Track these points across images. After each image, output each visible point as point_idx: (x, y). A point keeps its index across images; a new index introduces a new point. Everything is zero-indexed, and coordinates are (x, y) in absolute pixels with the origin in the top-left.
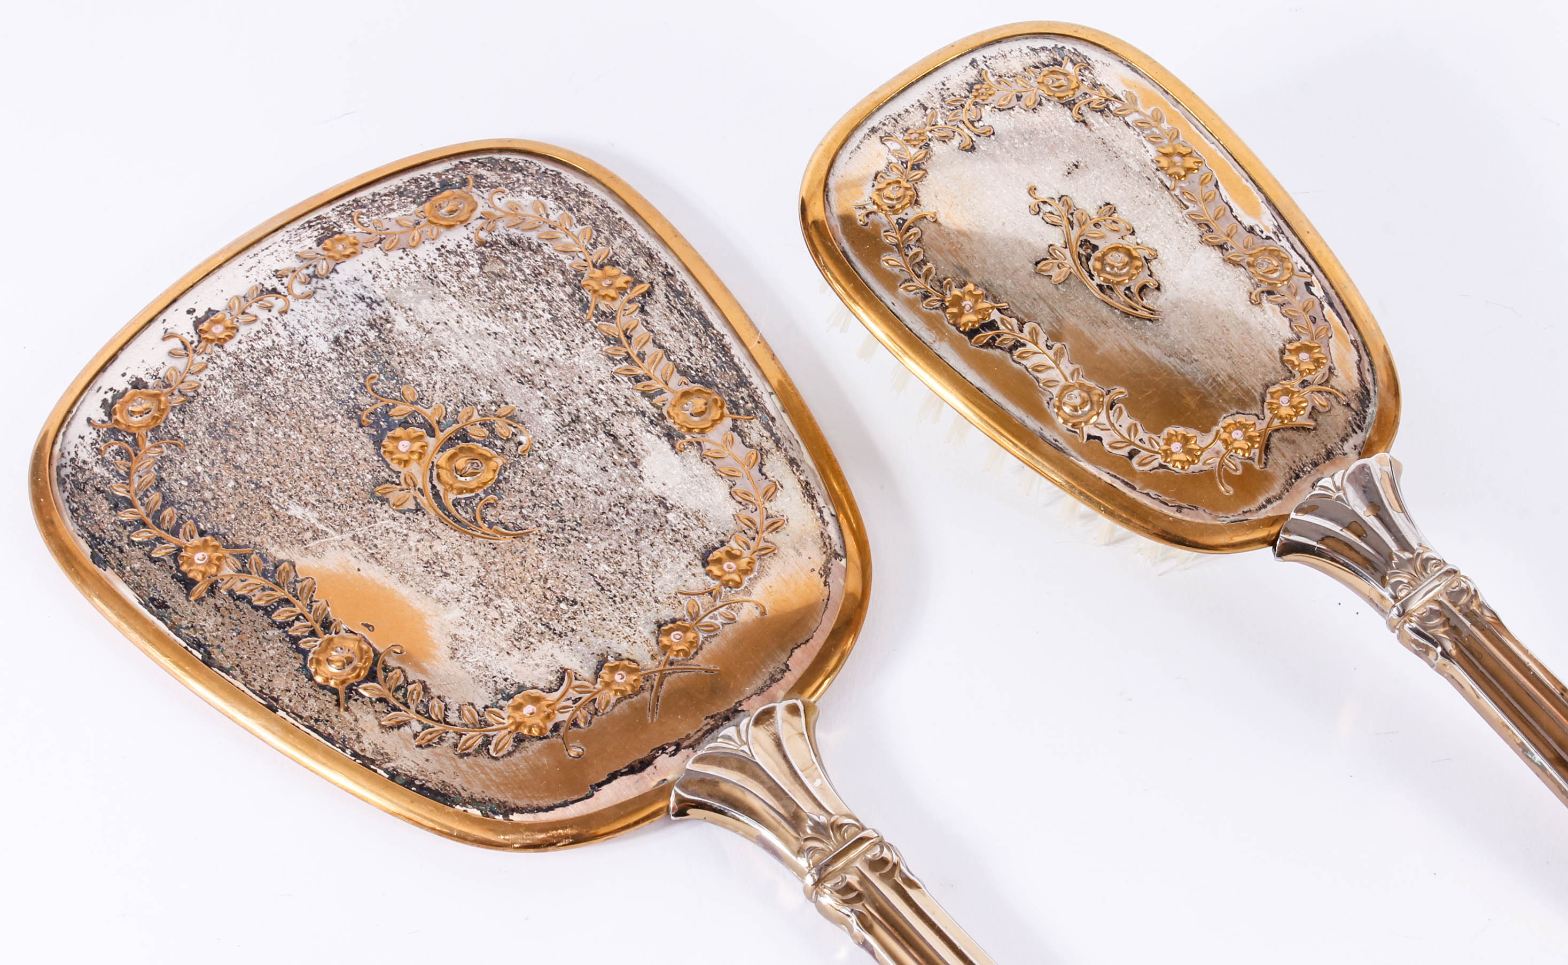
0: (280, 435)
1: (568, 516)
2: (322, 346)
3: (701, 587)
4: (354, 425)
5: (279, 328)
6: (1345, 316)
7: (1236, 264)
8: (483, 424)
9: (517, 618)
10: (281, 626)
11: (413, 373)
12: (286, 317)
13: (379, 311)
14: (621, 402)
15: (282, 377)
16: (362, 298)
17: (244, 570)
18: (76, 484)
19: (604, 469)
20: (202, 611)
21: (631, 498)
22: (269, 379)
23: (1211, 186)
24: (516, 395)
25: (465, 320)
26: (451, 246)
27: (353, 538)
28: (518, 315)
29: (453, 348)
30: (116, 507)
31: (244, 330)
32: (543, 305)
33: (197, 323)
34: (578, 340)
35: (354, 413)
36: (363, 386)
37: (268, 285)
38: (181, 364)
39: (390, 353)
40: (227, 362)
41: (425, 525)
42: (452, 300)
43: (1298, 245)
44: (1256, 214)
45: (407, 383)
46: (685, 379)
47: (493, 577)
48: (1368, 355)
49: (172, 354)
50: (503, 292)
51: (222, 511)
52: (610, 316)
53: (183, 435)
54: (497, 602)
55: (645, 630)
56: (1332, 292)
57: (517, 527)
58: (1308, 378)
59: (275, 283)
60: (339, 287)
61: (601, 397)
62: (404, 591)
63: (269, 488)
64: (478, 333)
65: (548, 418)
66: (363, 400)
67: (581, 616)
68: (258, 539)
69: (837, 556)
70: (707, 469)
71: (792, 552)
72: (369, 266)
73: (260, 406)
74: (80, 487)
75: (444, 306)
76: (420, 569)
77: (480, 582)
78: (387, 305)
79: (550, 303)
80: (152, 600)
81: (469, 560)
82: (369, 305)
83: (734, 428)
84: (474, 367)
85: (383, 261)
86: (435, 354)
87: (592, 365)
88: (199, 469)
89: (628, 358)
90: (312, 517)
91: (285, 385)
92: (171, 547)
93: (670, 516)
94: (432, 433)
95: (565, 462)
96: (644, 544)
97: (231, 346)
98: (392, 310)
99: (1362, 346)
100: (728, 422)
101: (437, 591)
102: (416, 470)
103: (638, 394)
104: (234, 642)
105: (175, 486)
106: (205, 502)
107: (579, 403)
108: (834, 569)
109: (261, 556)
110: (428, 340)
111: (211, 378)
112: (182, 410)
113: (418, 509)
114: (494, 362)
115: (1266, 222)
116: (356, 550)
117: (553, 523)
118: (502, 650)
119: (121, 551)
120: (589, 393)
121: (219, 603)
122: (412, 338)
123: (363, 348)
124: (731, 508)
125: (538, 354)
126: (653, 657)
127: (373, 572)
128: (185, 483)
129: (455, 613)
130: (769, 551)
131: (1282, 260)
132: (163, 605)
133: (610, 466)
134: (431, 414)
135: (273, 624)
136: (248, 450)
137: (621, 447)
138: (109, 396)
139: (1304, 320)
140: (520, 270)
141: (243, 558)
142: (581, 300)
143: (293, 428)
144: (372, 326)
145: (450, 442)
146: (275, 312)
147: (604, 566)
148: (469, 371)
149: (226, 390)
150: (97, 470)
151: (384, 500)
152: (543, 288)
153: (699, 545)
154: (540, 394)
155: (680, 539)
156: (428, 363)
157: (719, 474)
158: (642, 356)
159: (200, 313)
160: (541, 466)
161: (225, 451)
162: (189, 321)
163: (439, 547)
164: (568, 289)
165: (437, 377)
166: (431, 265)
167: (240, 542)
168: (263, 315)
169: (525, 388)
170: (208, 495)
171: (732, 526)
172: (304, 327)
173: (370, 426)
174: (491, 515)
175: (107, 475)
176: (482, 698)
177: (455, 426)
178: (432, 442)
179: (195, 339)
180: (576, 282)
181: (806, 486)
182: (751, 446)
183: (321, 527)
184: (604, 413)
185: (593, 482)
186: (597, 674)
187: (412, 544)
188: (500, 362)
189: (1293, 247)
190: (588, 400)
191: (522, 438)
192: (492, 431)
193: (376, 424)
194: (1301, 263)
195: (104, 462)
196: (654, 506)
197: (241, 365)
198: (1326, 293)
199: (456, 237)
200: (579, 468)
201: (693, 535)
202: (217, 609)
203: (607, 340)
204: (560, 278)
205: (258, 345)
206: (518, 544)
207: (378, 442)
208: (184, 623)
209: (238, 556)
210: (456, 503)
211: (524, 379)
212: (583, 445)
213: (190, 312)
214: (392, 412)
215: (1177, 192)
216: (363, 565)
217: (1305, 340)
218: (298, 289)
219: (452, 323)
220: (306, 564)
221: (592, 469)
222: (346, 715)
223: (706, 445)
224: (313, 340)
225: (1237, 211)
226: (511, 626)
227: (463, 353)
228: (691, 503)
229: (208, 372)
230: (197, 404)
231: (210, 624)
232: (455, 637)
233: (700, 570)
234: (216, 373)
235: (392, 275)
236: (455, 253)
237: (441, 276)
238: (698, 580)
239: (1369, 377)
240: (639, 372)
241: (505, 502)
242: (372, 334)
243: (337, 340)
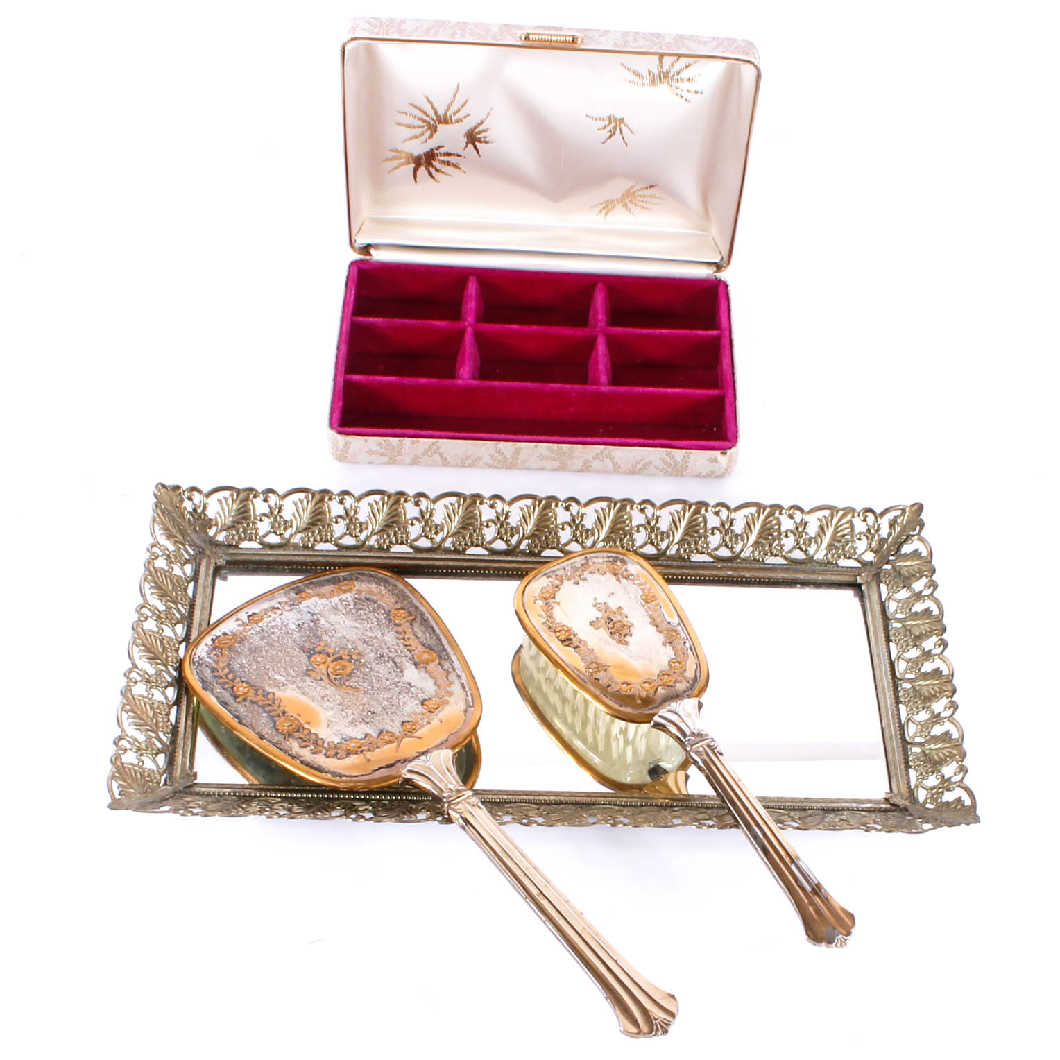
0: (274, 653)
1: (375, 685)
2: (293, 627)
3: (420, 712)
4: (302, 652)
5: (279, 620)
6: (695, 654)
7: (660, 632)
8: (348, 655)
9: (352, 717)
10: (269, 712)
11: (325, 637)
12: (281, 617)
13: (315, 617)
14: (399, 652)
15: (277, 635)
16: (310, 613)
17: (256, 694)
18: (199, 663)
19: (390, 673)
20: (240, 706)
21: (398, 682)
22: (273, 636)
23: (659, 607)
24: (361, 647)
25: (346, 623)
26: (344, 599)
27: (297, 687)
28: (366, 622)
29: (341, 630)
30: (213, 672)
31: (265, 620)
32: (375, 619)
33: (249, 617)
34: (386, 632)
35: (302, 648)
36: (306, 640)
37: (276, 606)
38: (241, 628)
39: (318, 630)
40: (258, 629)
41: (323, 685)
42: (342, 615)
43: (685, 630)
44: (672, 617)
45: (322, 640)
46: (423, 647)
47: (346, 703)
48: (700, 667)
49: (239, 625)
50: (361, 615)
51: (251, 675)
52: (399, 625)
53: (239, 650)
54: (347, 711)
55: (398, 724)
56: (693, 647)
57: (356, 688)
58: (676, 671)
59: (279, 606)
60: (302, 608)
61: (393, 650)
62: (313, 705)
63: (268, 670)
64: (351, 627)
65: (372, 655)
66: (305, 644)
67: (376, 718)
68: (263, 685)
69: (470, 706)
70: (427, 675)
71: (454, 704)
72: (314, 603)
73: (268, 643)
74: (200, 665)
75: (339, 617)
76: (320, 699)
77: (341, 704)
78: (319, 616)
79: (378, 619)
80: (223, 702)
81: (337, 697)
82: (312, 615)
83: (439, 664)
84: (347, 637)
85: (319, 602)
86: (334, 632)
87: (390, 640)
88: (244, 662)
89: (404, 639)
90: (283, 679)
91: (278, 637)
92: (231, 685)
93: (412, 689)
94: (329, 656)
95: (377, 669)
96: (401, 697)
97: (260, 624)
98: (320, 617)
99: (698, 665)
100: (437, 662)
101: (325, 706)
102: (323, 667)
103: (406, 651)
104: (250, 717)
105: (235, 667)
106: (245, 672)
107: (384, 651)
108: (469, 712)
109: (263, 690)
110: (332, 627)
111: (252, 634)
112: (240, 643)
113: (321, 679)
114: (355, 636)
115: (675, 621)
116: (298, 690)
117: (369, 687)
118: (345, 726)
119: (213, 685)
120: (388, 648)
121: (247, 704)
122: (326, 626)
123: (308, 628)
124: (435, 688)
125: (371, 635)
126: (400, 732)
127: (303, 698)
128: (238, 666)
129: (330, 713)
130: (447, 703)
131: (678, 634)
132: (226, 703)
133: (392, 672)
134: (331, 651)
135: (265, 712)
136: (263, 657)
137: (397, 666)
138: (214, 637)
139: (680, 653)
140: (368, 608)
141: (256, 691)
142: (389, 619)
143: (279, 651)
144: (312, 621)
145: (336, 660)
146: (277, 615)
147: (386, 703)
148: (345, 638)
149: (257, 638)
150: (208, 660)
151: (309, 676)
152: (376, 614)
153: (421, 699)
154: (370, 647)
155: (415, 696)
156: (331, 634)
157: (432, 677)
158: (409, 638)
159: (250, 614)
160: (368, 670)
161: (254, 657)
162: (246, 615)
163: (327, 692)
164: (385, 615)
165: (333, 639)
166: (336, 604)
167: (255, 685)
168: (273, 615)
169: (365, 645)
170: (246, 670)
171: (434, 694)
172: (288, 620)
173: (307, 652)
174: (347, 683)
175: (210, 661)
176: (336, 740)
177: (338, 655)
178: (329, 659)
179: (247, 621)
180: (388, 613)
181: (462, 684)
182: (444, 670)
183: (286, 683)
184: (392, 655)
185: (386, 676)
186: (379, 736)
187: (318, 690)
188: (357, 636)
189: (683, 630)
190: (387, 651)
191: (362, 661)
192: (351, 658)
193: (309, 652)
194: (684, 635)
195: (210, 657)
196: (407, 685)
197: (263, 630)
198: (691, 647)
199: (348, 596)
200: (381, 671)
201: (419, 695)
202: (245, 706)
203: (397, 632)
204: (383, 612)
205: (270, 625)
206: (356, 693)
207: (309, 658)
208: (233, 710)
209: (255, 690)
210: (335, 679)
211: (365, 642)
212: (383, 665)
213: (247, 613)
214: (316, 649)
215: (646, 607)
216: (300, 696)
217: (679, 659)
218: (287, 608)
219: (342, 623)
220: (279, 694)
221: (386, 672)
222: (288, 742)
223: (428, 668)
224: (290, 624)
225: (666, 616)
226: (350, 719)
227: (344, 632)
228: (420, 686)
229: (251, 632)
230: (246, 642)
231: (242, 710)
232: (329, 721)
233: (420, 706)
234: (254, 632)
235: (321, 606)
236: (345, 601)
237: (339, 608)
238: (420, 709)
239: (698, 675)
240: (407, 643)
241: (353, 679)
242: (312, 624)
243: (299, 625)
